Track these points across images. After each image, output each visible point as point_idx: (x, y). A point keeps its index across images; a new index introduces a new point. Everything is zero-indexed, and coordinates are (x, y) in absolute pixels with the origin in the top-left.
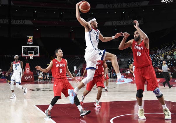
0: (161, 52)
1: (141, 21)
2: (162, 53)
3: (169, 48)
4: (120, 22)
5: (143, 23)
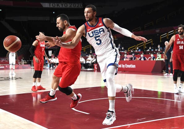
4: (58, 4)
5: (82, 7)
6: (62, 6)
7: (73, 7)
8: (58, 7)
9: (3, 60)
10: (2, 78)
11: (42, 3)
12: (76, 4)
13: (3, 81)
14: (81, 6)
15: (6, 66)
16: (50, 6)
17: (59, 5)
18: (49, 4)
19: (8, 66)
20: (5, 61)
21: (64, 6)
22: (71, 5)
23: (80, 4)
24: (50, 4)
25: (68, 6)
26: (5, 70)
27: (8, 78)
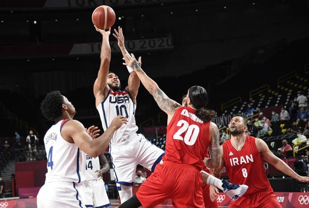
0: (222, 121)
1: (167, 40)
2: (225, 124)
3: (242, 111)
5: (172, 47)
7: (149, 48)
12: (156, 40)
14: (168, 45)
23: (165, 39)
24: (92, 45)
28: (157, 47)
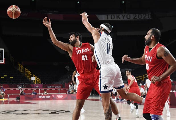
4: (118, 15)
5: (151, 19)
6: (124, 18)
7: (138, 19)
8: (118, 19)
9: (49, 88)
10: (48, 110)
11: (97, 16)
12: (142, 15)
13: (49, 114)
14: (148, 17)
15: (53, 96)
16: (108, 19)
17: (119, 17)
18: (106, 16)
19: (54, 96)
20: (51, 88)
21: (126, 19)
22: (135, 17)
23: (147, 14)
24: (108, 16)
25: (132, 17)
26: (51, 101)
27: (55, 110)
28: (142, 19)
